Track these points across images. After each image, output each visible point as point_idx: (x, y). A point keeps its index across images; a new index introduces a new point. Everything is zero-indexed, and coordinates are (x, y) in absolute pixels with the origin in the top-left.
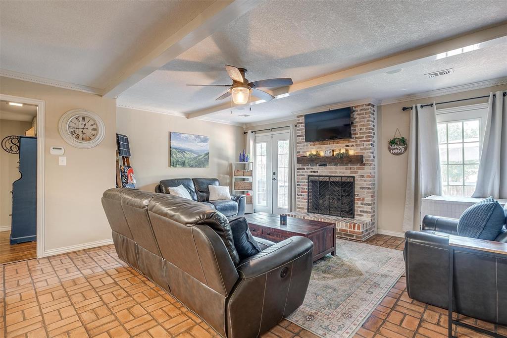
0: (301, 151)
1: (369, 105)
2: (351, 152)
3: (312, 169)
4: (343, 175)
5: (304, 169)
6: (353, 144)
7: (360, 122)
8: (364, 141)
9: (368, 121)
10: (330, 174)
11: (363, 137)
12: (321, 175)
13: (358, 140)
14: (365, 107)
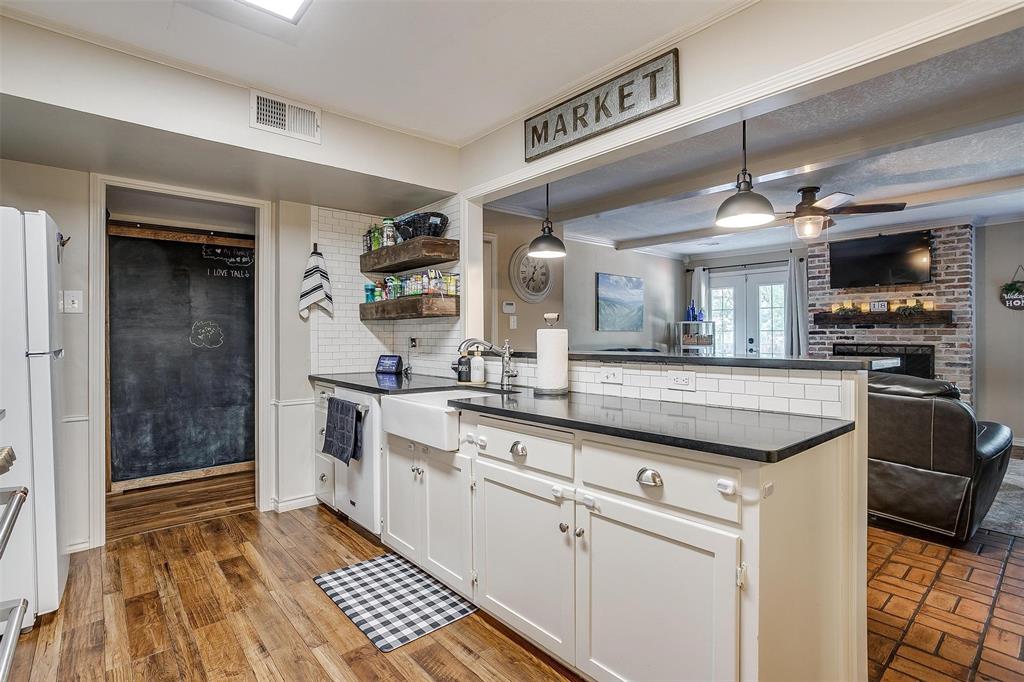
0: (818, 303)
1: (966, 226)
2: (929, 306)
3: (843, 333)
4: (909, 343)
5: (824, 333)
6: (931, 291)
7: (947, 255)
8: (955, 287)
9: (964, 254)
10: (880, 342)
11: (953, 281)
12: (860, 342)
13: (942, 286)
14: (956, 230)
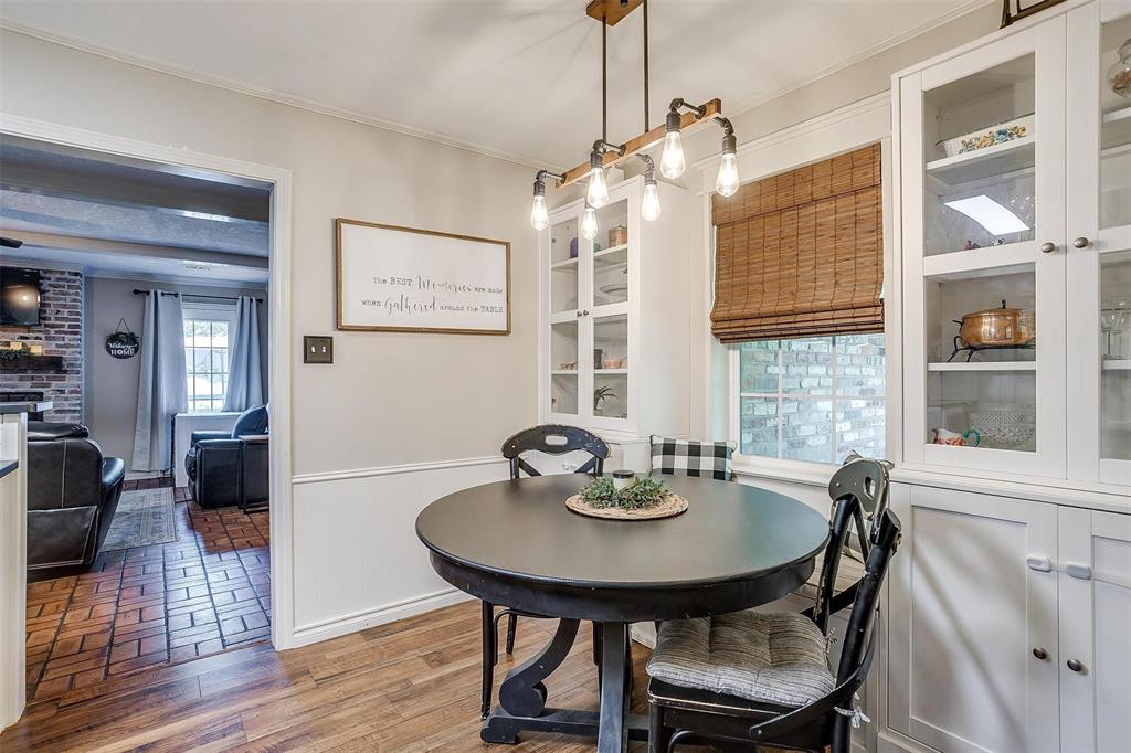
1: (77, 274)
2: (37, 350)
6: (39, 335)
7: (58, 299)
9: (74, 300)
11: (64, 326)
13: (52, 331)
14: (67, 276)
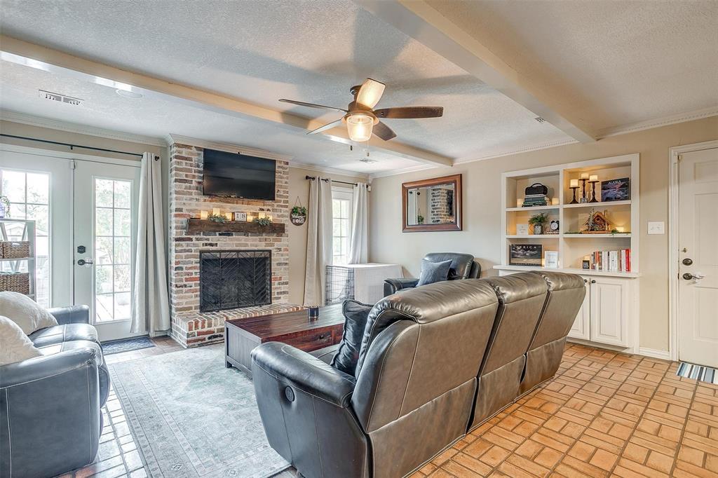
0: (184, 208)
2: (272, 219)
4: (256, 249)
5: (191, 240)
6: (269, 208)
8: (282, 206)
9: (286, 183)
10: (237, 248)
11: (280, 201)
12: (223, 249)
